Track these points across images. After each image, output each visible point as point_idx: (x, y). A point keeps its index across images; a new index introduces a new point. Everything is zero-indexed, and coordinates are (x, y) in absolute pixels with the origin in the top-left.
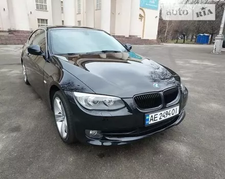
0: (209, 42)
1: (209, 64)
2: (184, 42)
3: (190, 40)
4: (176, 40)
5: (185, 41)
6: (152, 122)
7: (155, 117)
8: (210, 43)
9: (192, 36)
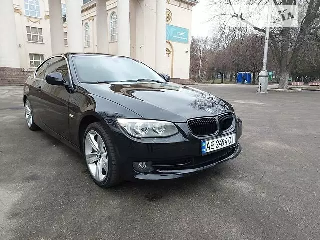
0: (252, 82)
1: (256, 103)
2: (222, 82)
3: (229, 80)
4: (212, 81)
5: (224, 81)
6: (209, 151)
7: (212, 144)
8: (254, 83)
9: (232, 76)
